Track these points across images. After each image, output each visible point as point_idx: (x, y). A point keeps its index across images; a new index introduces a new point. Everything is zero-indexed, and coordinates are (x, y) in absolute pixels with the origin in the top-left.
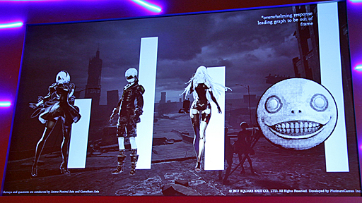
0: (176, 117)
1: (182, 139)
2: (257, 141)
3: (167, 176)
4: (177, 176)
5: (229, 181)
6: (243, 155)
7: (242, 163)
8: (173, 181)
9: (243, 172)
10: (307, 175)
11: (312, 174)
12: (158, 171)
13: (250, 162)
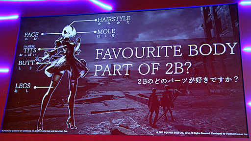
0: (121, 81)
1: (124, 96)
2: (176, 98)
3: (114, 122)
4: (121, 121)
5: (156, 126)
6: (166, 108)
7: (165, 113)
8: (118, 125)
9: (166, 119)
10: (210, 122)
11: (214, 122)
12: (108, 118)
13: (171, 112)
